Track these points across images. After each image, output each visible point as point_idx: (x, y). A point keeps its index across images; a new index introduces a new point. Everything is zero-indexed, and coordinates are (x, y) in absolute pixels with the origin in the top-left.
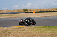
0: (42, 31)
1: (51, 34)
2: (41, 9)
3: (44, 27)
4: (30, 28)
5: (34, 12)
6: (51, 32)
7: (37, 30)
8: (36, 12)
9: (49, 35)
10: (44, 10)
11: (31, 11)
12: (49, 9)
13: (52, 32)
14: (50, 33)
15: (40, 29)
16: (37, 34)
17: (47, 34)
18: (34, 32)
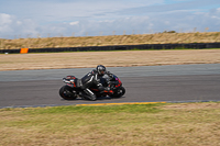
0: (52, 125)
1: (87, 135)
2: (50, 40)
3: (61, 110)
4: (7, 113)
5: (24, 50)
6: (87, 127)
7: (36, 123)
8: (30, 51)
9: (80, 139)
10: (61, 44)
11: (13, 48)
12: (81, 38)
13: (92, 129)
14: (85, 132)
15: (46, 116)
16: (35, 140)
17: (73, 137)
18: (23, 130)
